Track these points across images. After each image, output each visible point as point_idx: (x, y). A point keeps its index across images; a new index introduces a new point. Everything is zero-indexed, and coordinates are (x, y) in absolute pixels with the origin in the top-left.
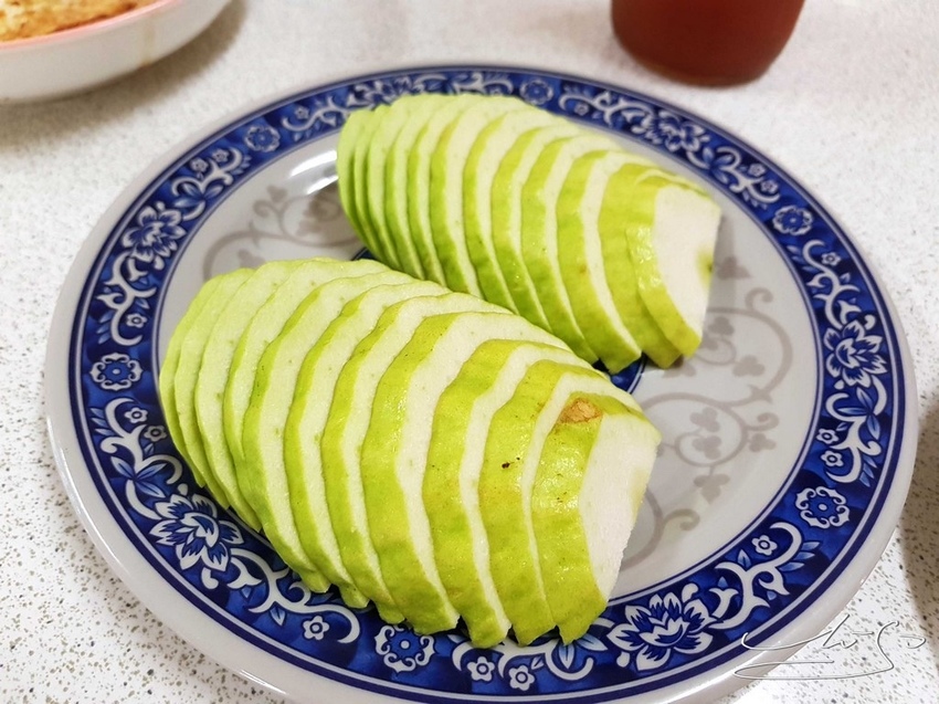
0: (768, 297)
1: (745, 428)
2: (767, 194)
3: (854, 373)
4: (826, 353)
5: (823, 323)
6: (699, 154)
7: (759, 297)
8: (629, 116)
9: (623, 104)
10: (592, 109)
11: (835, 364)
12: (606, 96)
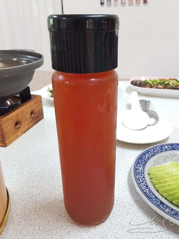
0: (155, 161)
1: (173, 157)
2: (140, 165)
3: (158, 150)
4: (157, 153)
5: (154, 155)
6: (142, 175)
7: (156, 162)
8: (145, 187)
9: (143, 188)
10: (149, 192)
11: (158, 152)
12: (145, 191)
